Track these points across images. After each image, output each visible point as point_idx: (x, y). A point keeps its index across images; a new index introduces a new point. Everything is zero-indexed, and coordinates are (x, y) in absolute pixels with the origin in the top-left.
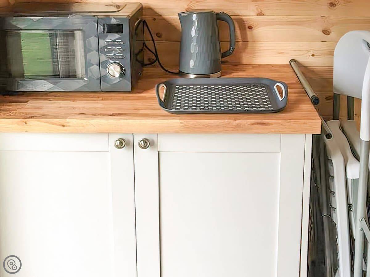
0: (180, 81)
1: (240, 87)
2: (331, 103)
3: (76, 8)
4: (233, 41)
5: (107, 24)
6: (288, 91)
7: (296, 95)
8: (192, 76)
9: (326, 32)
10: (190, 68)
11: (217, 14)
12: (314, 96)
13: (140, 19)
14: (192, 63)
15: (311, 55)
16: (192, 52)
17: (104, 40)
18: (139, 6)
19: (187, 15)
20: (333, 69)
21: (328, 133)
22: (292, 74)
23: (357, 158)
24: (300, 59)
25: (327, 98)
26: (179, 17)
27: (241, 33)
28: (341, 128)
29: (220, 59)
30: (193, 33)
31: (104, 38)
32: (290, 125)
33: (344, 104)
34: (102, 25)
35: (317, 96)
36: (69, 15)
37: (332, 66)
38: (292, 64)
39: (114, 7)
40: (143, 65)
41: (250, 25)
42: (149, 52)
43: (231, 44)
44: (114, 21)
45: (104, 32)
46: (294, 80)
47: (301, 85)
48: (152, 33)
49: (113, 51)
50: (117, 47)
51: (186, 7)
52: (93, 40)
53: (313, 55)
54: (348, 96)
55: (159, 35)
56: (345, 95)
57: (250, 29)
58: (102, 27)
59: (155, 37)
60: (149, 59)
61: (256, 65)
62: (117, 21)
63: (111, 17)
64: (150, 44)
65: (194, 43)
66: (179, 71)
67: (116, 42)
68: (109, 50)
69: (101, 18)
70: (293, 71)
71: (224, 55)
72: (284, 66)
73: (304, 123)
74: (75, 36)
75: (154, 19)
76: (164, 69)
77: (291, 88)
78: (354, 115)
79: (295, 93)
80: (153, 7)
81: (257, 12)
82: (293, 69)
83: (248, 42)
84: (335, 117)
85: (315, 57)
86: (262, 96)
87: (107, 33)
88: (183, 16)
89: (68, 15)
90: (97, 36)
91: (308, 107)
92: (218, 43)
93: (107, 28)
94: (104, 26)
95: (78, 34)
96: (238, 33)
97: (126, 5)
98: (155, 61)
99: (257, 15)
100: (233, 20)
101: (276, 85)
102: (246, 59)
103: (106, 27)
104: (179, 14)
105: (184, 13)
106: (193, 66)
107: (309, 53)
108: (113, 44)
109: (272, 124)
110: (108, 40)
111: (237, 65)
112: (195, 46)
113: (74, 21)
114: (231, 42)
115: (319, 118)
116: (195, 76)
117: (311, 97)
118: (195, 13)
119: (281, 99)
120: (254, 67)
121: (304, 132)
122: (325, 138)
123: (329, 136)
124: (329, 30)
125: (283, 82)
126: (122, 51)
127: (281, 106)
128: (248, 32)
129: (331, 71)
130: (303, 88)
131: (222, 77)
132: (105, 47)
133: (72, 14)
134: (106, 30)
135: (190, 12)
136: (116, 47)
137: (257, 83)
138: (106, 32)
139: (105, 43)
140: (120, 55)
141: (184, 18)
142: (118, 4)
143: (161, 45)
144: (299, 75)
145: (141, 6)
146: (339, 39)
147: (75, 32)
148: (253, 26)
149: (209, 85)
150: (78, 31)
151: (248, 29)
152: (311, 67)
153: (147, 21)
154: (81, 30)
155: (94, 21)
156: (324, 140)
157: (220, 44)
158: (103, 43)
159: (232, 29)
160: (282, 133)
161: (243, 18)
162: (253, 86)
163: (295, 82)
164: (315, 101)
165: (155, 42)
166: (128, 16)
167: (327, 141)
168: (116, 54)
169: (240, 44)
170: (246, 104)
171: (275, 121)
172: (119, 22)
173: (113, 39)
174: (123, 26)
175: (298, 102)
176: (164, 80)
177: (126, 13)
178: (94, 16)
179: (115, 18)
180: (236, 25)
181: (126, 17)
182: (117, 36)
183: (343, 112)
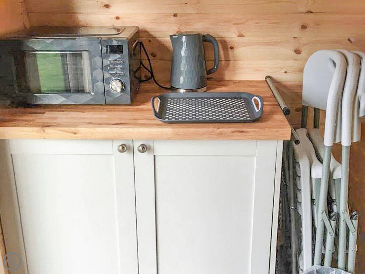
0: (172, 95)
1: (223, 100)
2: (300, 113)
3: (82, 32)
4: (217, 60)
5: (109, 46)
6: (263, 103)
7: (271, 107)
8: (182, 91)
9: (298, 52)
10: (180, 84)
11: (204, 36)
12: (286, 108)
13: (137, 41)
14: (182, 80)
15: (284, 71)
16: (182, 70)
17: (107, 59)
18: (136, 29)
19: (177, 37)
20: (302, 84)
21: (297, 139)
22: (267, 89)
23: (320, 160)
24: (275, 76)
25: (297, 110)
26: (171, 39)
27: (224, 53)
28: (308, 135)
29: (206, 76)
30: (183, 53)
31: (107, 58)
32: (264, 133)
33: (311, 115)
34: (105, 46)
35: (288, 108)
36: (77, 38)
37: (301, 81)
38: (268, 80)
39: (115, 30)
40: (141, 81)
41: (232, 46)
42: (145, 70)
43: (215, 62)
44: (115, 43)
45: (107, 52)
46: (269, 94)
47: (274, 99)
48: (148, 53)
49: (115, 70)
50: (119, 66)
51: (177, 30)
52: (98, 59)
53: (286, 72)
54: (315, 108)
55: (154, 55)
56: (312, 107)
57: (232, 49)
58: (105, 48)
59: (151, 57)
60: (146, 76)
61: (236, 81)
62: (118, 43)
63: (112, 39)
64: (146, 63)
65: (184, 62)
66: (171, 86)
67: (117, 62)
68: (111, 68)
69: (104, 40)
70: (268, 86)
71: (209, 72)
72: (261, 82)
73: (277, 131)
74: (82, 56)
75: (150, 41)
76: (158, 85)
77: (266, 101)
78: (320, 124)
79: (269, 105)
80: (148, 30)
81: (238, 34)
82: (268, 84)
83: (230, 60)
84: (303, 125)
85: (287, 73)
86: (242, 108)
87: (110, 53)
88: (174, 38)
89: (75, 38)
90: (101, 56)
91: (280, 117)
92: (204, 62)
93: (110, 49)
94: (107, 47)
95: (85, 55)
96: (222, 53)
97: (125, 28)
98: (151, 78)
99: (238, 37)
100: (218, 42)
101: (253, 99)
102: (228, 76)
103: (108, 48)
104: (171, 36)
105: (175, 35)
106: (183, 82)
107: (282, 70)
108: (115, 63)
109: (249, 132)
110: (110, 60)
111: (221, 81)
112: (185, 64)
113: (81, 43)
114: (215, 60)
115: (289, 127)
116: (184, 91)
117: (283, 109)
118: (184, 36)
119: (257, 111)
120: (235, 82)
121: (276, 138)
122: (294, 144)
123: (297, 142)
124: (300, 50)
125: (259, 96)
126: (123, 69)
127: (257, 116)
128: (230, 52)
129: (301, 86)
130: (277, 101)
131: (208, 92)
132: (108, 65)
133: (79, 36)
134: (109, 50)
135: (181, 35)
136: (117, 65)
137: (237, 96)
138: (108, 52)
139: (108, 62)
140: (121, 73)
141: (176, 40)
142: (118, 28)
143: (155, 64)
144: (273, 90)
145: (138, 29)
146: (309, 58)
147: (83, 52)
148: (234, 47)
149: (196, 99)
150: (85, 52)
151: (230, 49)
152: (284, 83)
153: (143, 43)
154: (87, 51)
155: (98, 43)
156: (293, 146)
157: (206, 62)
158: (106, 62)
159: (216, 49)
160: (258, 140)
161: (226, 39)
162: (234, 99)
163: (269, 95)
164: (287, 112)
165: (151, 61)
166: (127, 38)
167: (296, 146)
168: (118, 72)
169: (223, 62)
170: (228, 115)
171: (251, 129)
172: (120, 44)
173: (115, 58)
174: (122, 47)
175: (272, 113)
176: (158, 94)
177: (125, 35)
178: (98, 38)
179: (116, 40)
180: (220, 46)
181: (125, 39)
182: (118, 56)
183: (310, 122)
